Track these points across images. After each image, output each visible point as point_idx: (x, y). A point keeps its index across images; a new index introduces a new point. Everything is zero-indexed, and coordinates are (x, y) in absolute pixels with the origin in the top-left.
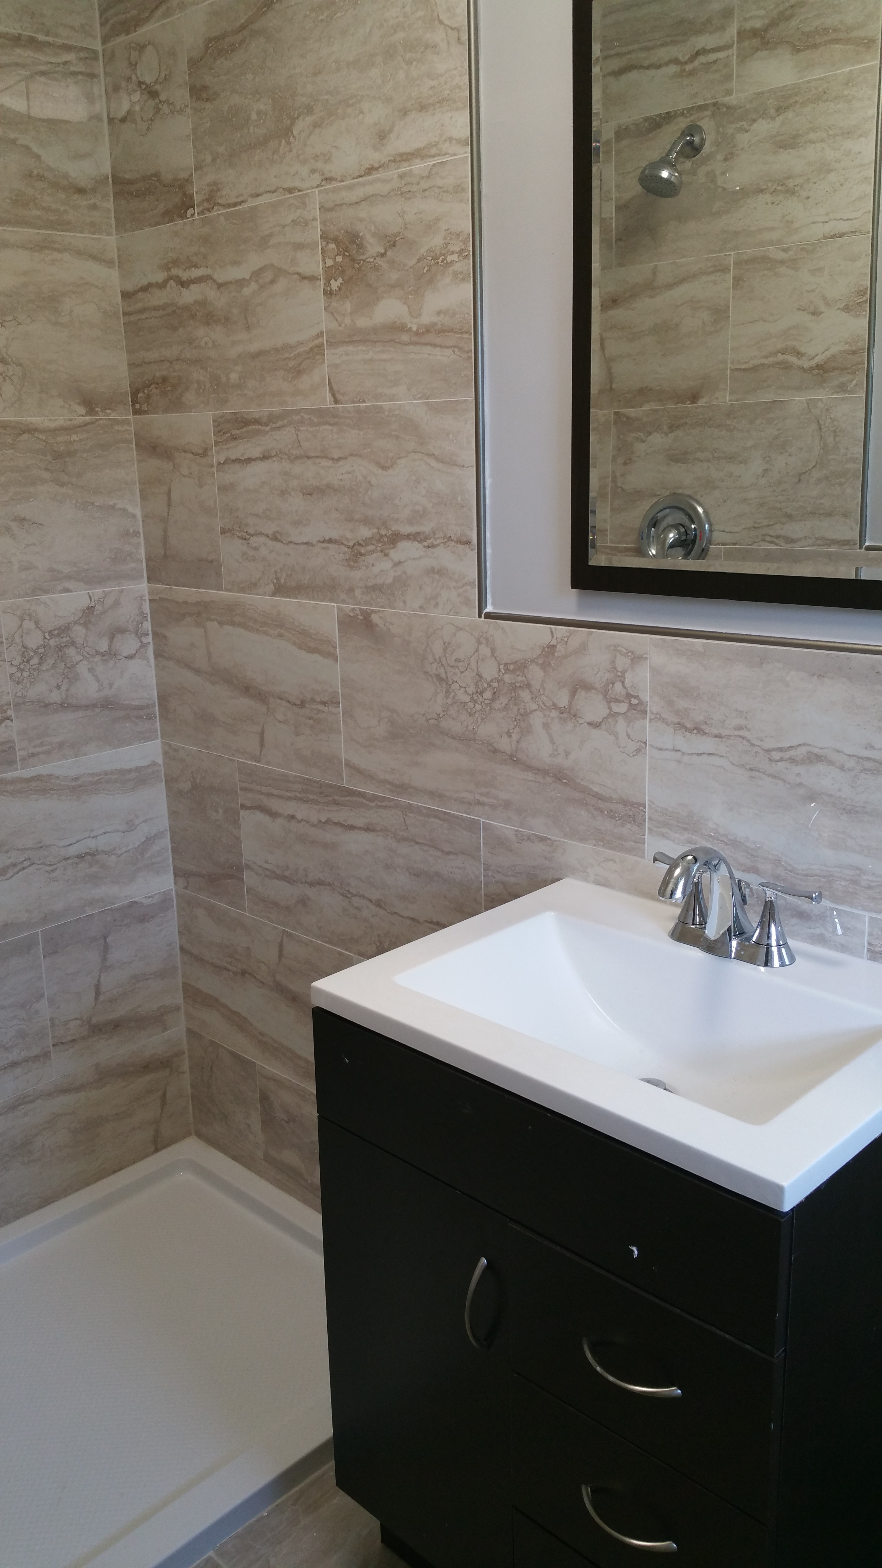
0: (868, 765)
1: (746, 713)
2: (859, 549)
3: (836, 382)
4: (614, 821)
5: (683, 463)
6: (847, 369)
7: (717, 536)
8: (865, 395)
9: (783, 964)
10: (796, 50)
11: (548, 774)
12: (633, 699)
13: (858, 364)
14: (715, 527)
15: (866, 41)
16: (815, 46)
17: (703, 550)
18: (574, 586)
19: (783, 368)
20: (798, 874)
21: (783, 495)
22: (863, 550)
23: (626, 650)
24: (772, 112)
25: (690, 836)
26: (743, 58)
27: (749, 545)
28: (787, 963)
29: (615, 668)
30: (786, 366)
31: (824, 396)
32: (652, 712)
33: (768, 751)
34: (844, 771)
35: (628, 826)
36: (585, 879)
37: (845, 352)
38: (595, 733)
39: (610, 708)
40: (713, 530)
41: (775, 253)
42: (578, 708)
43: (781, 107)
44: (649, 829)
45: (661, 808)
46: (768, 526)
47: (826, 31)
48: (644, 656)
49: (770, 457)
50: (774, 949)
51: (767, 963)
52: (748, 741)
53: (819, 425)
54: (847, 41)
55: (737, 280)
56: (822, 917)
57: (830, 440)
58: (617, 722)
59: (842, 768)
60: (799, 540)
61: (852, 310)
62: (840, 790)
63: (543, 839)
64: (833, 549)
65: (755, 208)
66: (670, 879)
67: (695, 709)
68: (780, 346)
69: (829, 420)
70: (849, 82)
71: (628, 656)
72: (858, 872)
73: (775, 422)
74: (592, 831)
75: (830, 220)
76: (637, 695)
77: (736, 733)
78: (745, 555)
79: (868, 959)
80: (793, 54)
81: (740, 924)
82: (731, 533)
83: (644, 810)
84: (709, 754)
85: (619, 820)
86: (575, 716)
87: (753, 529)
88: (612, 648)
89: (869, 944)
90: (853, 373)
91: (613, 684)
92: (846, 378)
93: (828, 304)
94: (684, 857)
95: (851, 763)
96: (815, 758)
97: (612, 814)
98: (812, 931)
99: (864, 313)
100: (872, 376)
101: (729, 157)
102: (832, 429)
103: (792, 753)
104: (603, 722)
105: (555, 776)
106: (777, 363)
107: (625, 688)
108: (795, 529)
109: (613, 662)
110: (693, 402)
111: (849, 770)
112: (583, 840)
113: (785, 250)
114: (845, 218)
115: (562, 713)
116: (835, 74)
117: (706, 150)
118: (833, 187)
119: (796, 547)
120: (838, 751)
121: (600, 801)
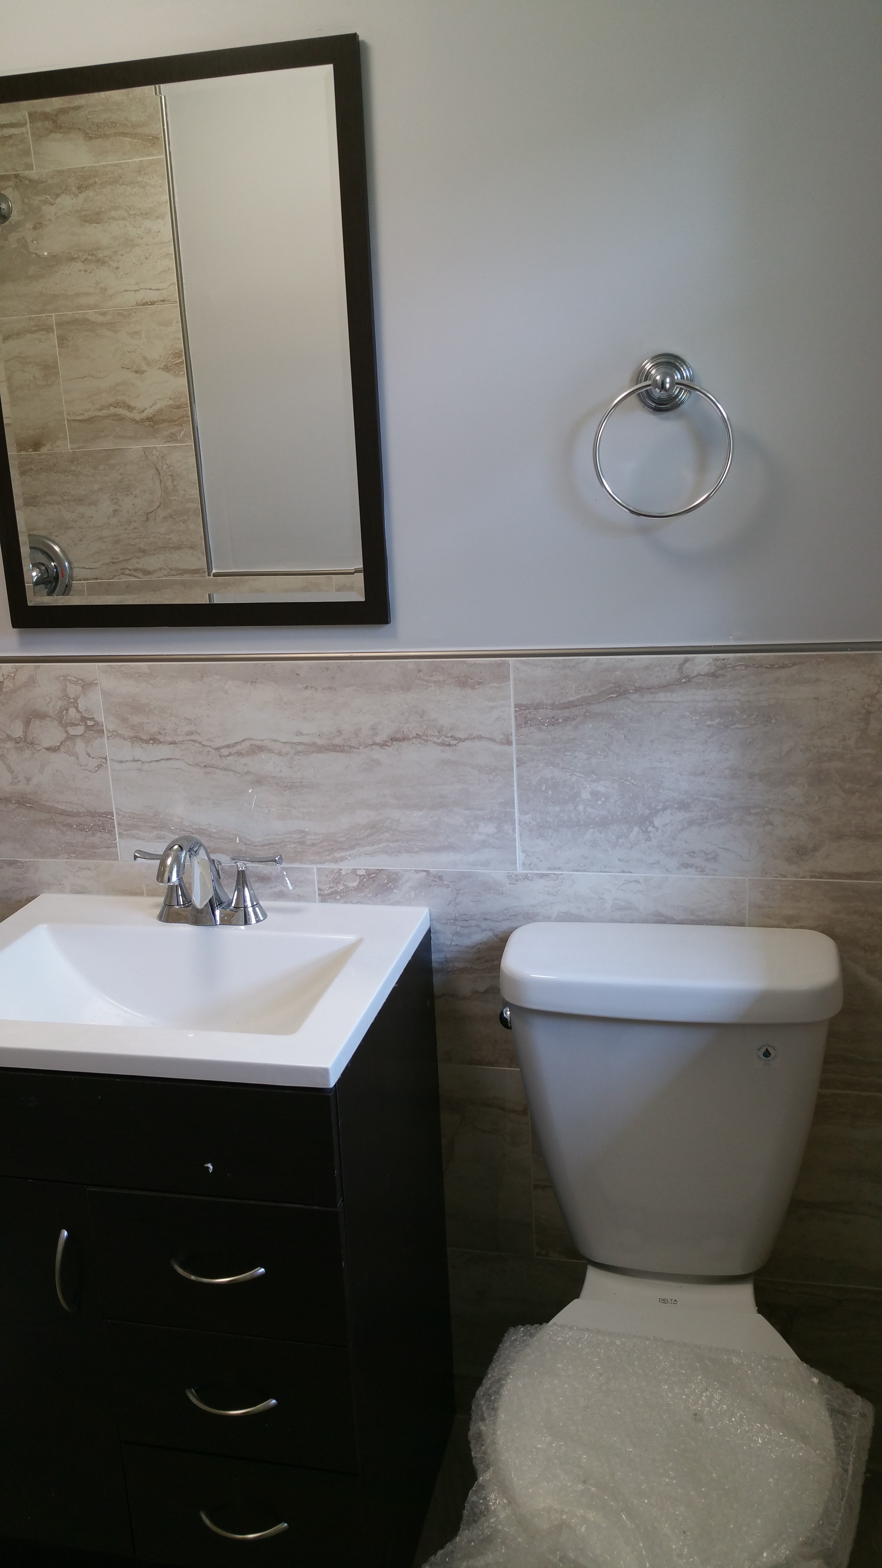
0: (300, 748)
1: (195, 720)
2: (208, 576)
3: (166, 433)
4: (85, 833)
5: (34, 506)
6: (175, 421)
7: (76, 572)
8: (193, 444)
9: (258, 921)
10: (88, 137)
11: (10, 801)
12: (88, 722)
13: (183, 417)
14: (75, 564)
15: (150, 138)
16: (106, 136)
17: (67, 585)
18: (13, 628)
19: (117, 420)
20: (256, 846)
21: (134, 533)
22: (212, 577)
23: (76, 679)
24: (73, 189)
25: (159, 832)
26: (38, 137)
27: (110, 579)
28: (262, 919)
29: (67, 696)
30: (119, 418)
31: (157, 444)
32: (108, 731)
33: (218, 749)
34: (282, 755)
35: (99, 834)
36: (62, 891)
37: (170, 406)
38: (54, 756)
39: (66, 732)
40: (73, 567)
41: (91, 315)
42: (34, 736)
43: (81, 186)
44: (119, 834)
45: (129, 813)
46: (125, 560)
47: (114, 124)
48: (94, 682)
49: (117, 499)
50: (250, 910)
51: (246, 922)
52: (200, 743)
53: (157, 470)
54: (134, 136)
55: (62, 339)
56: (280, 878)
57: (169, 483)
58: (75, 744)
59: (280, 754)
60: (155, 571)
61: (171, 370)
62: (280, 772)
63: (11, 863)
64: (187, 577)
65: (70, 274)
66: (164, 868)
67: (148, 723)
68: (111, 400)
69: (165, 466)
70: (140, 170)
71: (79, 684)
72: (303, 834)
73: (117, 467)
74: (63, 846)
75: (141, 289)
76: (92, 717)
77: (189, 738)
78: (109, 589)
79: (320, 902)
80: (86, 140)
81: (219, 897)
82: (91, 569)
83: (113, 817)
84: (166, 759)
85: (89, 831)
86: (32, 743)
87: (111, 564)
88: (62, 678)
89: (319, 889)
90: (181, 425)
91: (67, 710)
92: (174, 430)
93: (149, 364)
94: (170, 848)
95: (286, 749)
96: (257, 749)
97: (81, 828)
98: (273, 890)
99: (182, 373)
100: (197, 427)
101: (38, 226)
102: (170, 474)
103: (239, 747)
104: (62, 746)
105: (18, 802)
106: (111, 415)
107: (80, 712)
108: (151, 562)
109: (64, 690)
110: (35, 450)
111: (286, 754)
112: (55, 855)
113: (103, 314)
114: (154, 288)
115: (18, 743)
116: (128, 163)
117: (14, 217)
118: (139, 260)
119: (154, 577)
120: (275, 741)
121: (68, 818)
